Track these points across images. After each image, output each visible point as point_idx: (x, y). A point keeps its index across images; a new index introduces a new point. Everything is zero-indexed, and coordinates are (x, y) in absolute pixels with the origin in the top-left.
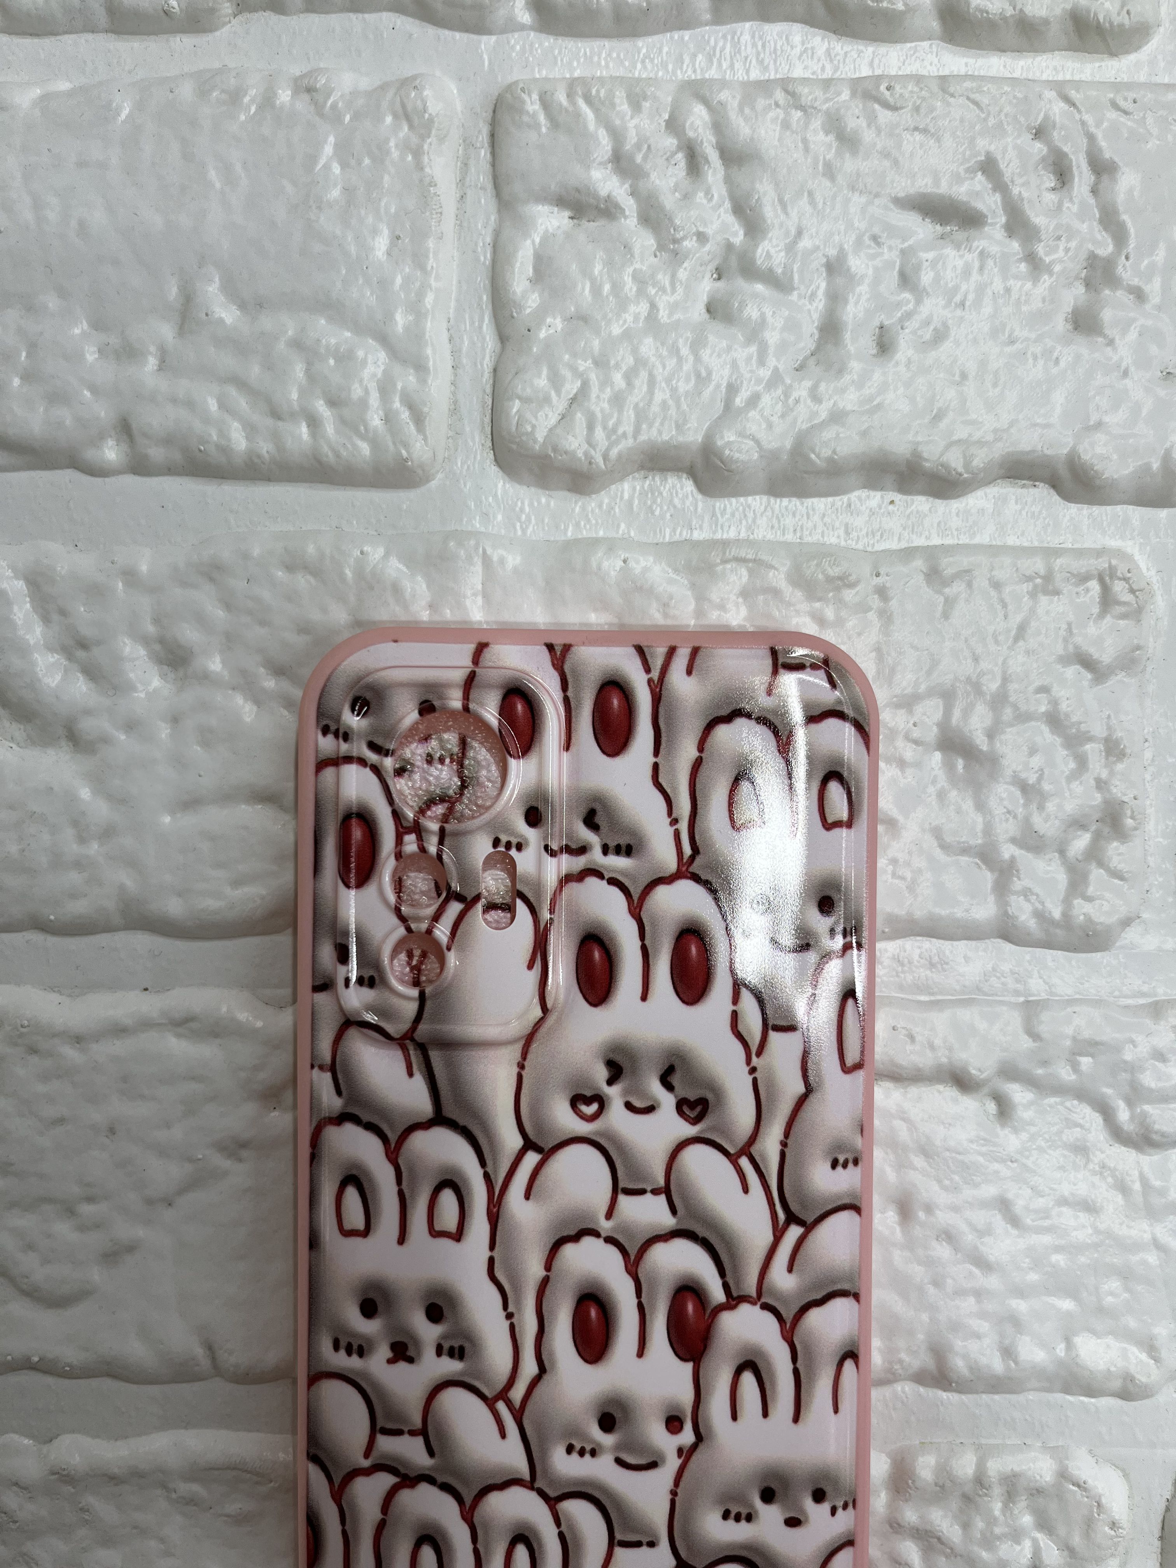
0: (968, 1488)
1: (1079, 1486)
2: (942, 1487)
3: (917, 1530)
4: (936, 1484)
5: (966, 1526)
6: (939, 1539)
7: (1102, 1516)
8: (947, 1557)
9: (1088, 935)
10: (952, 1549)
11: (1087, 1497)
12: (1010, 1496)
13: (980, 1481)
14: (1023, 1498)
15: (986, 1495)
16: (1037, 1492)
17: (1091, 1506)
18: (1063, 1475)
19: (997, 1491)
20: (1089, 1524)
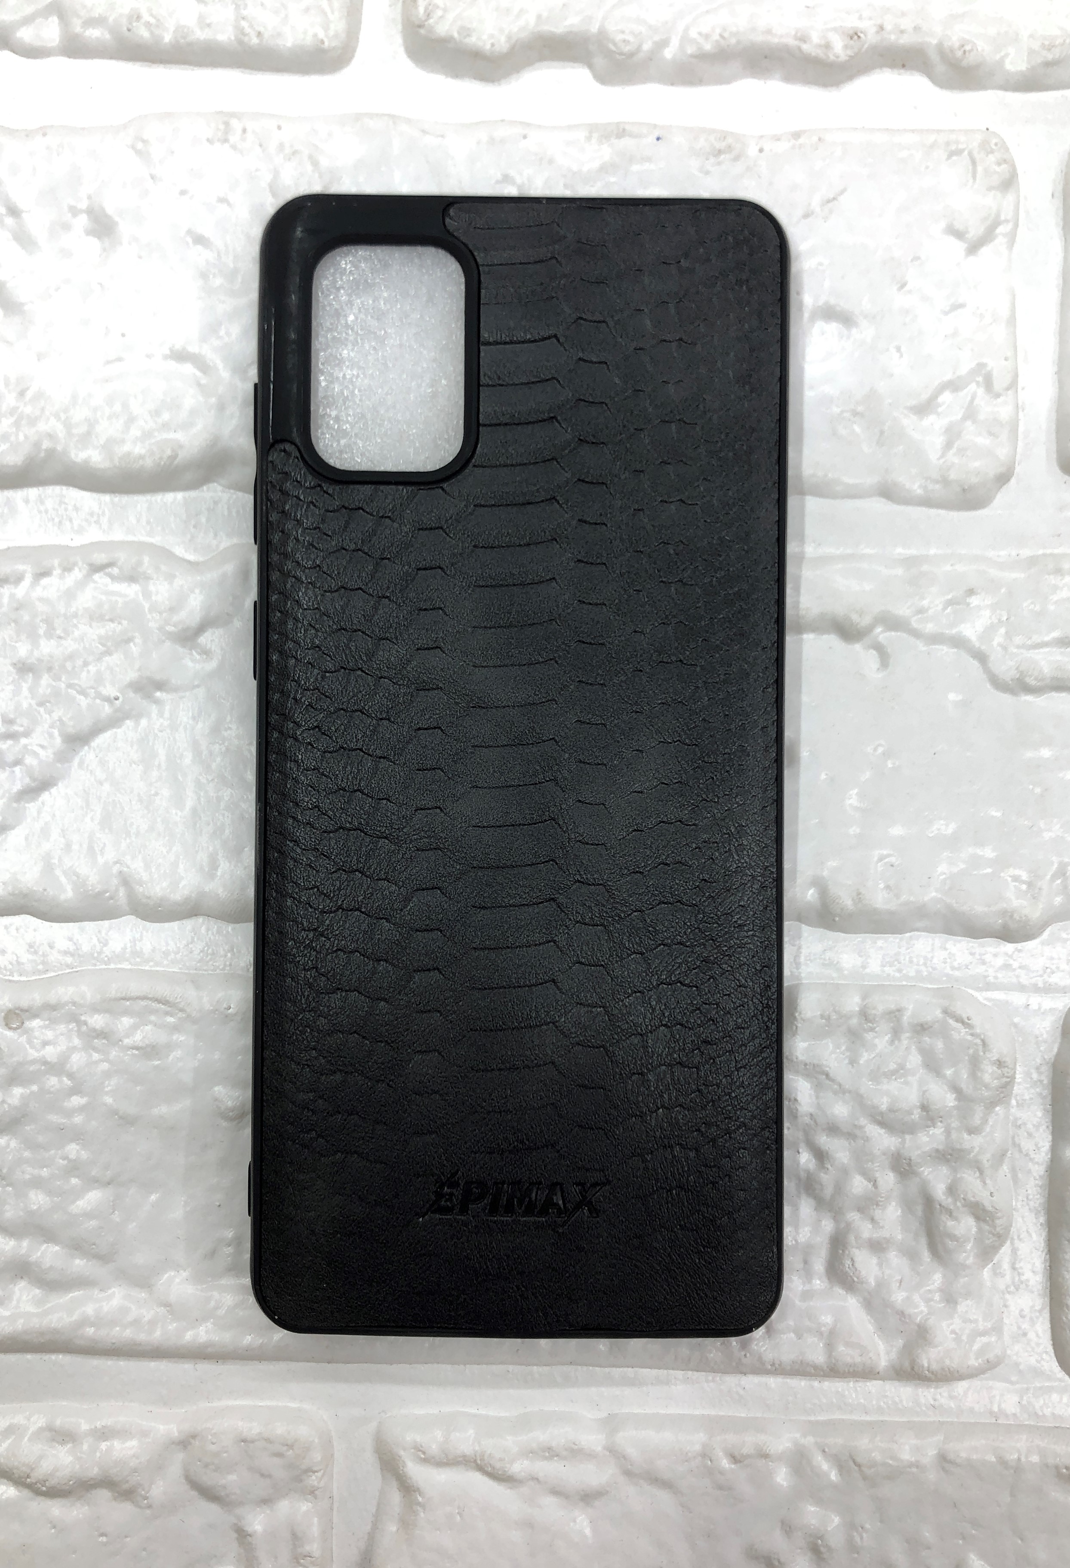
0: (854, 1021)
1: (963, 1023)
2: (828, 1018)
3: (806, 1065)
4: (822, 1017)
5: (853, 1062)
6: (827, 1075)
7: (988, 1055)
8: (835, 1093)
9: (964, 490)
10: (840, 1085)
11: (972, 1035)
12: (896, 1033)
13: (865, 1014)
14: (907, 1035)
15: (872, 1029)
16: (921, 1029)
17: (976, 1044)
18: (946, 1012)
19: (884, 1026)
20: (975, 1063)
